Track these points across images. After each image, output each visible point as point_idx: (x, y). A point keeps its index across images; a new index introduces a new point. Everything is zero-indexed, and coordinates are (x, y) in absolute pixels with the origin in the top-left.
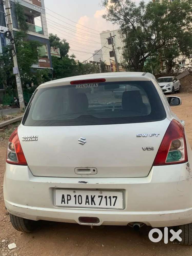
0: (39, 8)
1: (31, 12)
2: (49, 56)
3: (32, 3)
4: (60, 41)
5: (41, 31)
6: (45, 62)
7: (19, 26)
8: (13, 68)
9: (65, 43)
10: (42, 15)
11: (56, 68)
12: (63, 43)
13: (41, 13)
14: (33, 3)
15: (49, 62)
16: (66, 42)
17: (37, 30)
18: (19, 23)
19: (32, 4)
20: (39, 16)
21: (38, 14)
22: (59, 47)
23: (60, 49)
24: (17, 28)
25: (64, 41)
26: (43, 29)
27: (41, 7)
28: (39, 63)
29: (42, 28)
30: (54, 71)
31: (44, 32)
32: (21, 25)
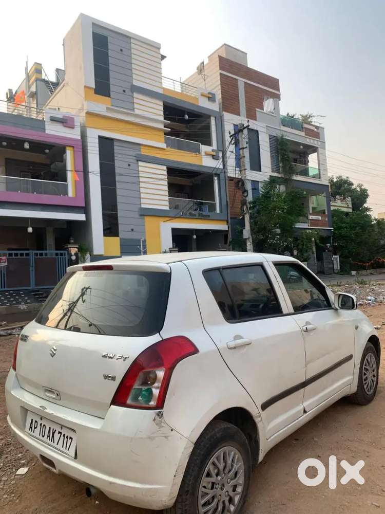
0: (315, 141)
1: (302, 147)
2: (328, 211)
3: (304, 135)
4: (353, 187)
5: (317, 174)
6: (320, 219)
7: (281, 170)
8: (244, 230)
9: (361, 189)
10: (320, 150)
11: (338, 228)
12: (358, 189)
13: (317, 148)
14: (306, 135)
15: (327, 219)
16: (363, 188)
17: (311, 173)
18: (281, 165)
19: (304, 137)
20: (316, 152)
21: (314, 150)
22: (350, 196)
23: (352, 199)
24: (278, 172)
25: (360, 186)
26: (319, 172)
27: (319, 139)
28: (309, 221)
29: (319, 170)
30: (334, 233)
31: (322, 176)
32: (284, 167)
